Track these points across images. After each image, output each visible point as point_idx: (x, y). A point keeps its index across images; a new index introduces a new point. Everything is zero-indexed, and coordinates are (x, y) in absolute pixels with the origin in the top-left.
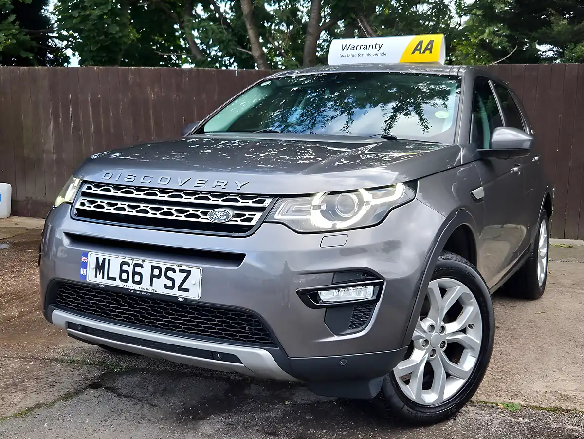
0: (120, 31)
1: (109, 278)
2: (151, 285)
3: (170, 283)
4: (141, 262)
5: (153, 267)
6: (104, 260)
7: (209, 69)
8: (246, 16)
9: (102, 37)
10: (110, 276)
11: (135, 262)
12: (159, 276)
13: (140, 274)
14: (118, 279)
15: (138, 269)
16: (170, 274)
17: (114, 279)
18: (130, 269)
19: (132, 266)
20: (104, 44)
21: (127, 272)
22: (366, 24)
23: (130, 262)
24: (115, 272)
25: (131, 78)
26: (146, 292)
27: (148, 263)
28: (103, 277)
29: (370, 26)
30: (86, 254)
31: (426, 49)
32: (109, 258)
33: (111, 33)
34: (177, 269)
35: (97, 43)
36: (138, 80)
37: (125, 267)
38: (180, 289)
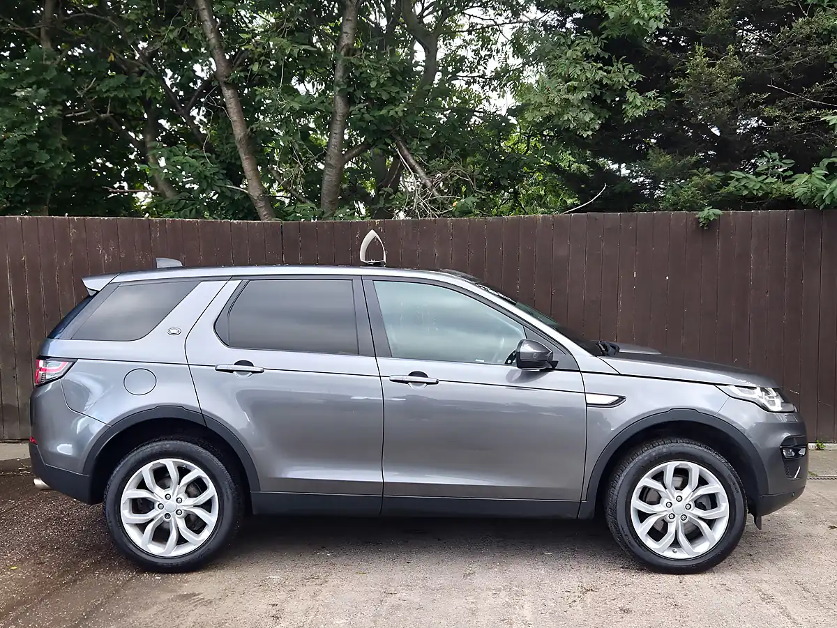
0: (51, 160)
7: (191, 220)
8: (240, 141)
9: (25, 169)
20: (25, 180)
22: (406, 152)
25: (72, 232)
29: (412, 154)
33: (39, 164)
35: (16, 177)
36: (84, 235)
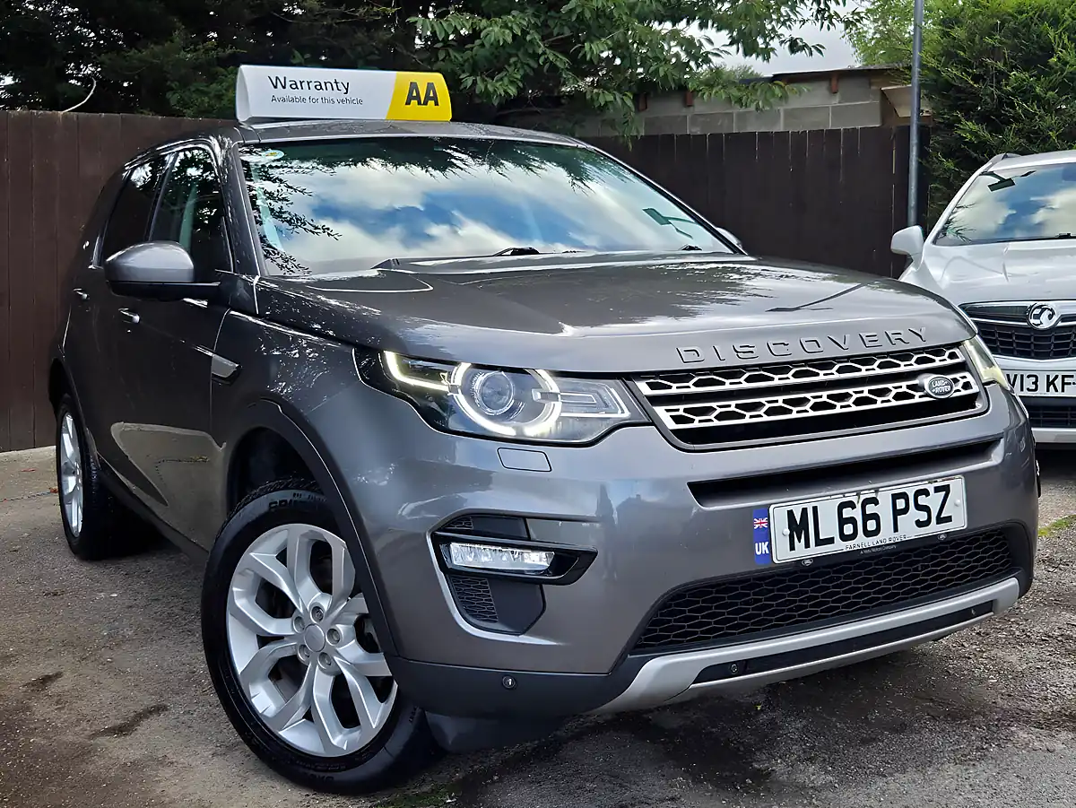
1: (819, 542)
2: (896, 530)
3: (923, 516)
4: (874, 495)
5: (895, 497)
6: (804, 510)
10: (822, 537)
11: (862, 498)
12: (905, 511)
13: (875, 517)
14: (837, 538)
15: (870, 509)
16: (922, 500)
17: (831, 541)
18: (857, 513)
19: (859, 506)
21: (852, 521)
23: (854, 499)
24: (829, 527)
26: (888, 545)
27: (885, 492)
28: (807, 545)
30: (764, 512)
31: (428, 98)
32: (815, 504)
34: (931, 488)
37: (847, 513)
38: (940, 520)
